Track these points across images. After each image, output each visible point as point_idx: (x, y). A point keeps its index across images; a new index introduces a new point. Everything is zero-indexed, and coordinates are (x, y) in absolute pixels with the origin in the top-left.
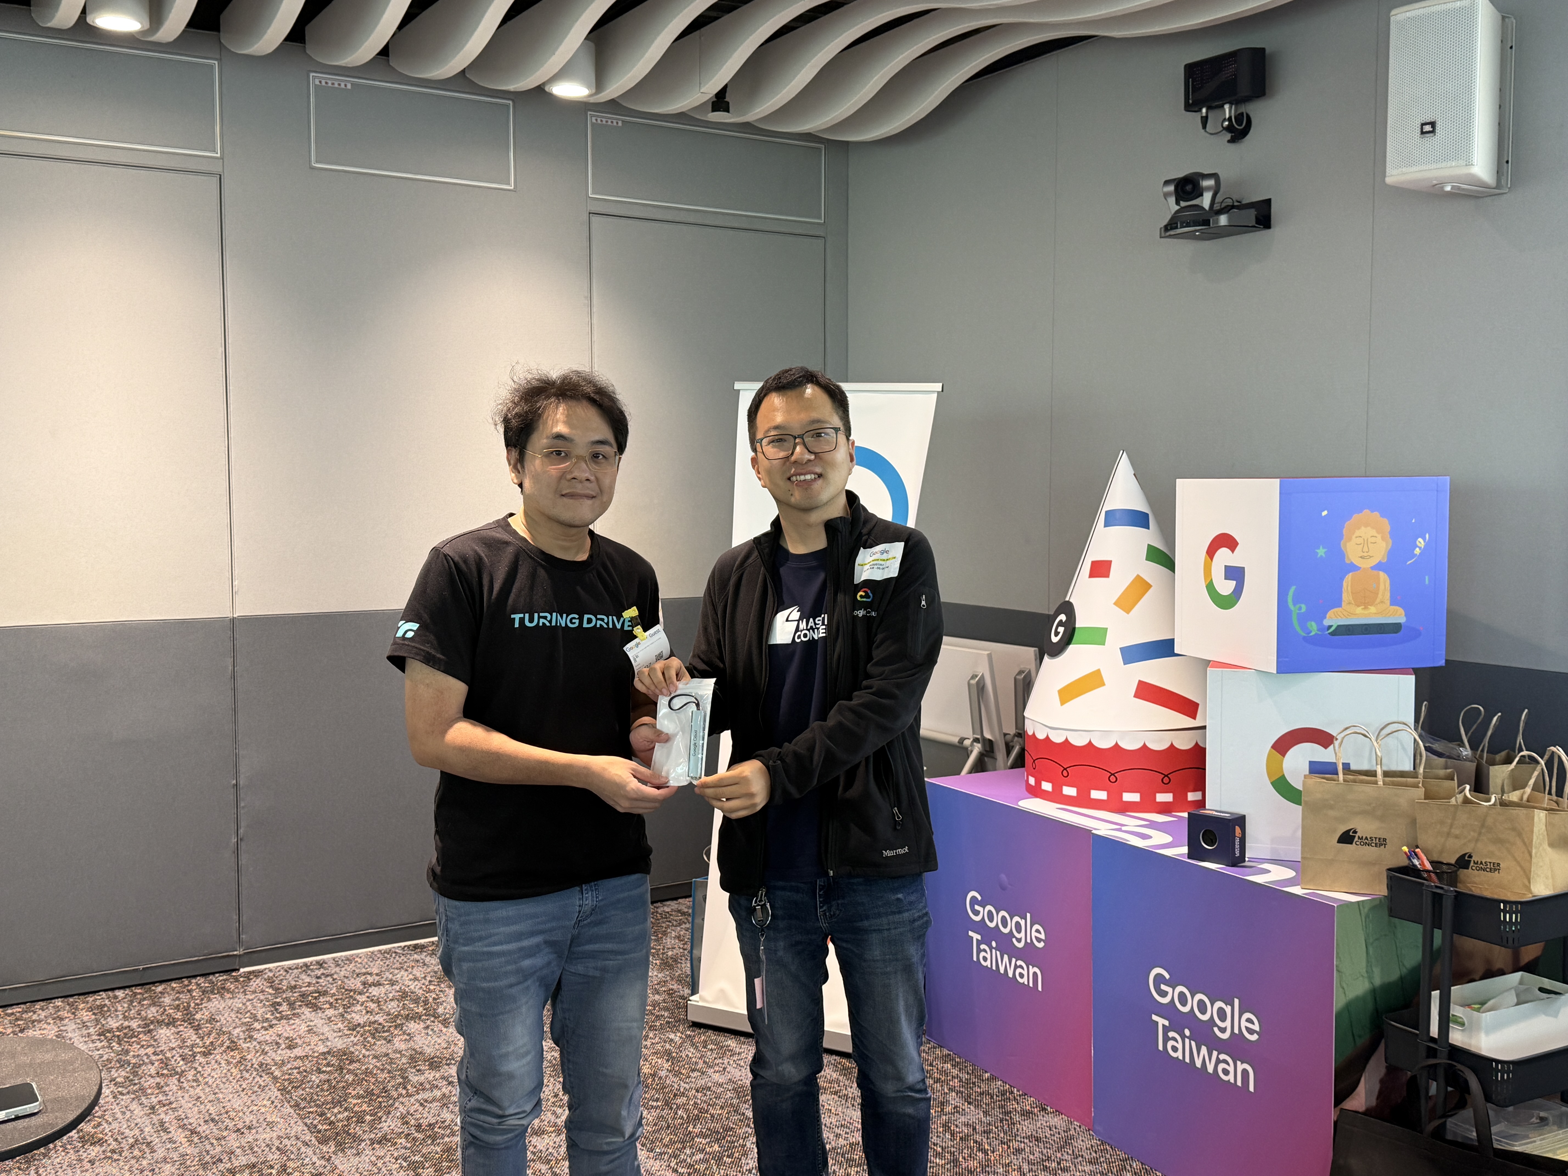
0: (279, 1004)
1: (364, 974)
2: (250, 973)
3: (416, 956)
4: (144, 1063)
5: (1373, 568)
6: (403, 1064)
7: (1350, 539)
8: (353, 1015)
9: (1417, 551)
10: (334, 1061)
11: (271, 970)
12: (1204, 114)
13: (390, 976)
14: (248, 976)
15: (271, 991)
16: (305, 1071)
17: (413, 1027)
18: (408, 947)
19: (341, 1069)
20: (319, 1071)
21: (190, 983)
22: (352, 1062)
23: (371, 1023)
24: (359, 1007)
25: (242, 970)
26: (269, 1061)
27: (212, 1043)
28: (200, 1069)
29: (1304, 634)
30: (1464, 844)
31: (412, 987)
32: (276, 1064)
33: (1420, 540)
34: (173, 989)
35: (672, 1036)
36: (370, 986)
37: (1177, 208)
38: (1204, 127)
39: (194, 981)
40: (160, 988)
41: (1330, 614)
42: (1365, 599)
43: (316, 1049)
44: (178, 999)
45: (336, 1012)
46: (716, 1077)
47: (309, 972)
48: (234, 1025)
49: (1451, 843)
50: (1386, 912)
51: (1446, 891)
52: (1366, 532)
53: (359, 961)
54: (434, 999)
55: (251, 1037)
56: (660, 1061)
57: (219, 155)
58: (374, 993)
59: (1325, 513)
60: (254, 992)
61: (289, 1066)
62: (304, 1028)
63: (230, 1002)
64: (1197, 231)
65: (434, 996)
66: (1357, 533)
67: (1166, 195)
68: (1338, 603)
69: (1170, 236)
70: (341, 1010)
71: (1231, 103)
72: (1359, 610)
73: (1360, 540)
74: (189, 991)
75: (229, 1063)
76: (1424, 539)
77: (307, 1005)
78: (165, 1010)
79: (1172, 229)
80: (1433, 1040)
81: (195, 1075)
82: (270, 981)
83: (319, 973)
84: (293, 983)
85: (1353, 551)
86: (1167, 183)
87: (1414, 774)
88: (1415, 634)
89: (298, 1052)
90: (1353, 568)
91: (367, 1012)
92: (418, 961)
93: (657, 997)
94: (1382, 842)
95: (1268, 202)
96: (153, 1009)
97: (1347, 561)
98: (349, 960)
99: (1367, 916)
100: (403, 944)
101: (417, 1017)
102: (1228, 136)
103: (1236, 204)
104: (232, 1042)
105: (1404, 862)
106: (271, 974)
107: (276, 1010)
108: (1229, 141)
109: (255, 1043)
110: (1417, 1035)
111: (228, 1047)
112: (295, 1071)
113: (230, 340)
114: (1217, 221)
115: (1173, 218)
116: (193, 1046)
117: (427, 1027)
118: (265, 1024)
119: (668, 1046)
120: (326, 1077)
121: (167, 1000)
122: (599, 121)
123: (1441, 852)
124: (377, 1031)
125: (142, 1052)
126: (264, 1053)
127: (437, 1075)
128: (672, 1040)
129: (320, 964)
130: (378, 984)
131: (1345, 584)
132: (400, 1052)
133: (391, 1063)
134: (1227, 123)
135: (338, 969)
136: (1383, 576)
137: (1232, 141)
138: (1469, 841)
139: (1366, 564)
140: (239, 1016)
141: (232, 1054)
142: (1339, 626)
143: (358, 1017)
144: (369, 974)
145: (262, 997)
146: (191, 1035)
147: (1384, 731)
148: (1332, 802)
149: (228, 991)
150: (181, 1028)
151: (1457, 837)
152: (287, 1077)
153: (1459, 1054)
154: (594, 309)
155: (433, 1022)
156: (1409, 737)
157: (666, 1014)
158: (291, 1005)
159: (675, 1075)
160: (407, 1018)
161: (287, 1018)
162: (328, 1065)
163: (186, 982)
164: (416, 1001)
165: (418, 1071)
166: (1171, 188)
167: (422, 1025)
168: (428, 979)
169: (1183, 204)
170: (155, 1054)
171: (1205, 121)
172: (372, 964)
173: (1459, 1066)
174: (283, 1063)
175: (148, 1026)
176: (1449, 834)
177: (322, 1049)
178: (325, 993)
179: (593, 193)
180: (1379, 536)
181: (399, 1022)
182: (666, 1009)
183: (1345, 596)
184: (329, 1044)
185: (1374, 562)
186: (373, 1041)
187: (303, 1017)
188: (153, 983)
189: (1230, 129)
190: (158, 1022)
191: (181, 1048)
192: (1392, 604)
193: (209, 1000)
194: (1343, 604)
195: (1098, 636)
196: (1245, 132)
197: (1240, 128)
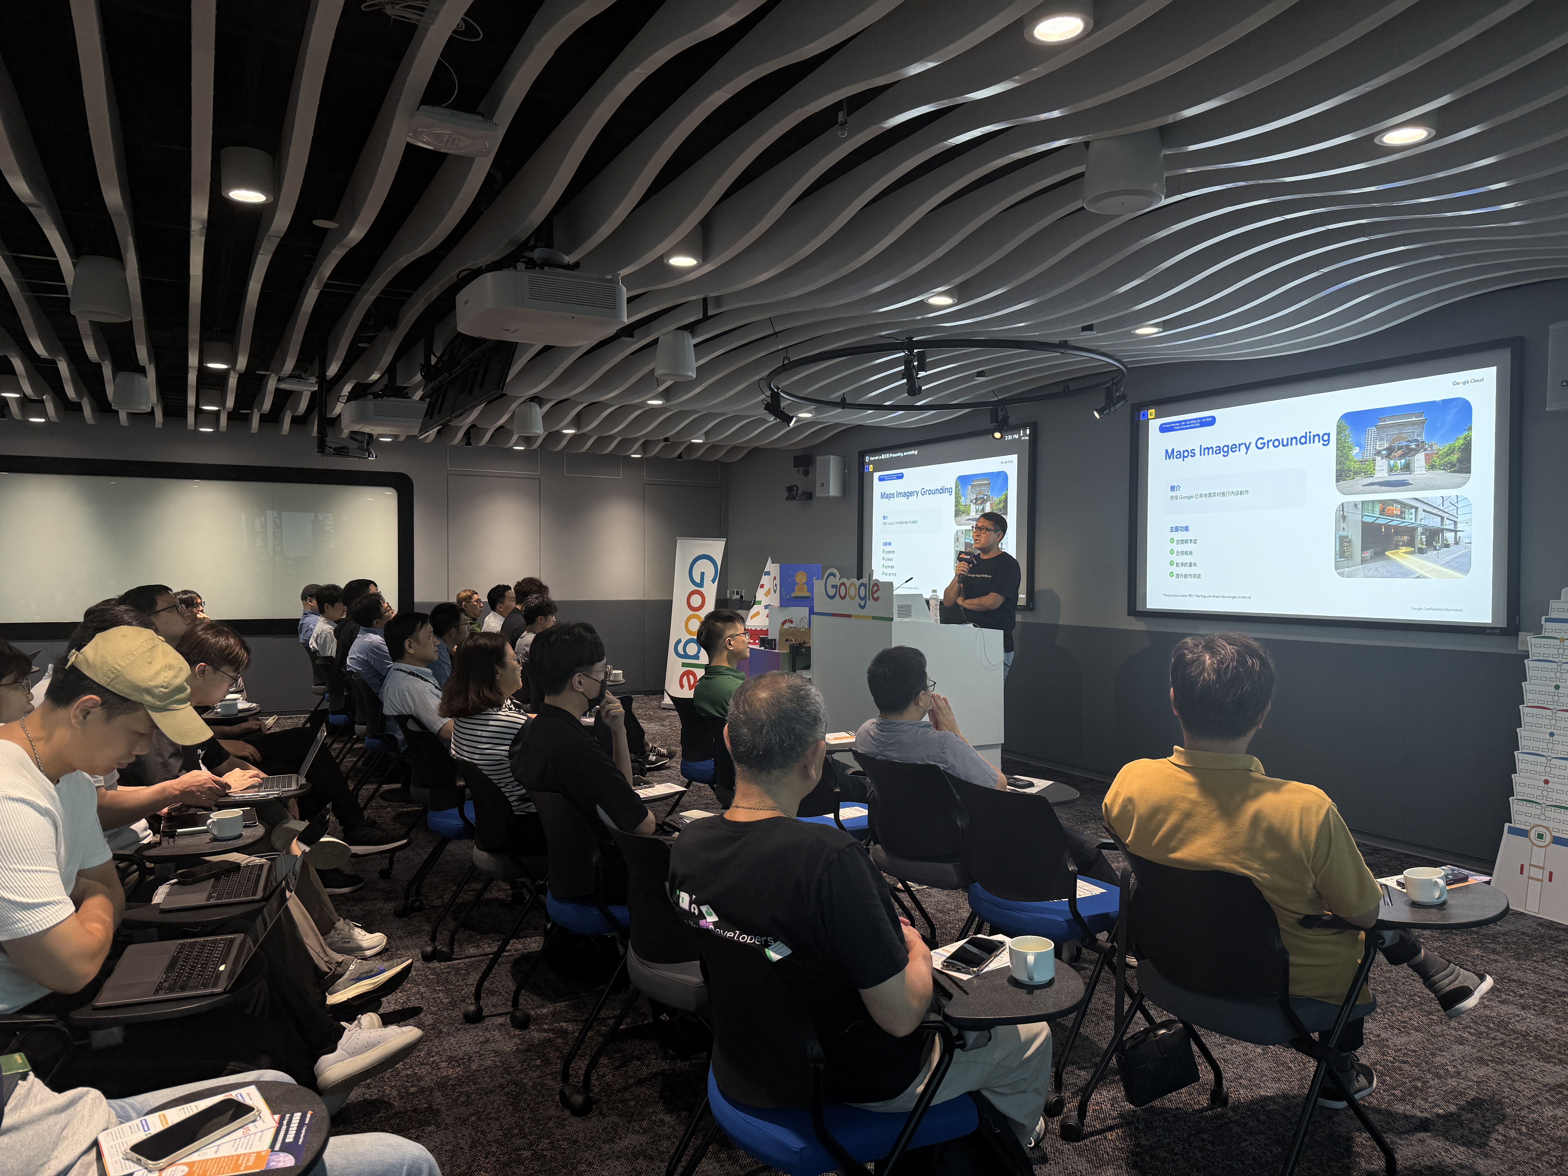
12: (798, 469)
33: (814, 578)
37: (788, 494)
42: (801, 590)
57: (539, 474)
59: (790, 570)
67: (786, 490)
69: (785, 502)
71: (804, 467)
79: (787, 498)
85: (797, 580)
86: (786, 487)
90: (798, 584)
102: (801, 475)
103: (804, 493)
114: (797, 497)
134: (802, 472)
137: (804, 476)
154: (646, 512)
169: (790, 492)
171: (798, 471)
179: (645, 478)
195: (760, 603)
196: (808, 474)
197: (806, 473)
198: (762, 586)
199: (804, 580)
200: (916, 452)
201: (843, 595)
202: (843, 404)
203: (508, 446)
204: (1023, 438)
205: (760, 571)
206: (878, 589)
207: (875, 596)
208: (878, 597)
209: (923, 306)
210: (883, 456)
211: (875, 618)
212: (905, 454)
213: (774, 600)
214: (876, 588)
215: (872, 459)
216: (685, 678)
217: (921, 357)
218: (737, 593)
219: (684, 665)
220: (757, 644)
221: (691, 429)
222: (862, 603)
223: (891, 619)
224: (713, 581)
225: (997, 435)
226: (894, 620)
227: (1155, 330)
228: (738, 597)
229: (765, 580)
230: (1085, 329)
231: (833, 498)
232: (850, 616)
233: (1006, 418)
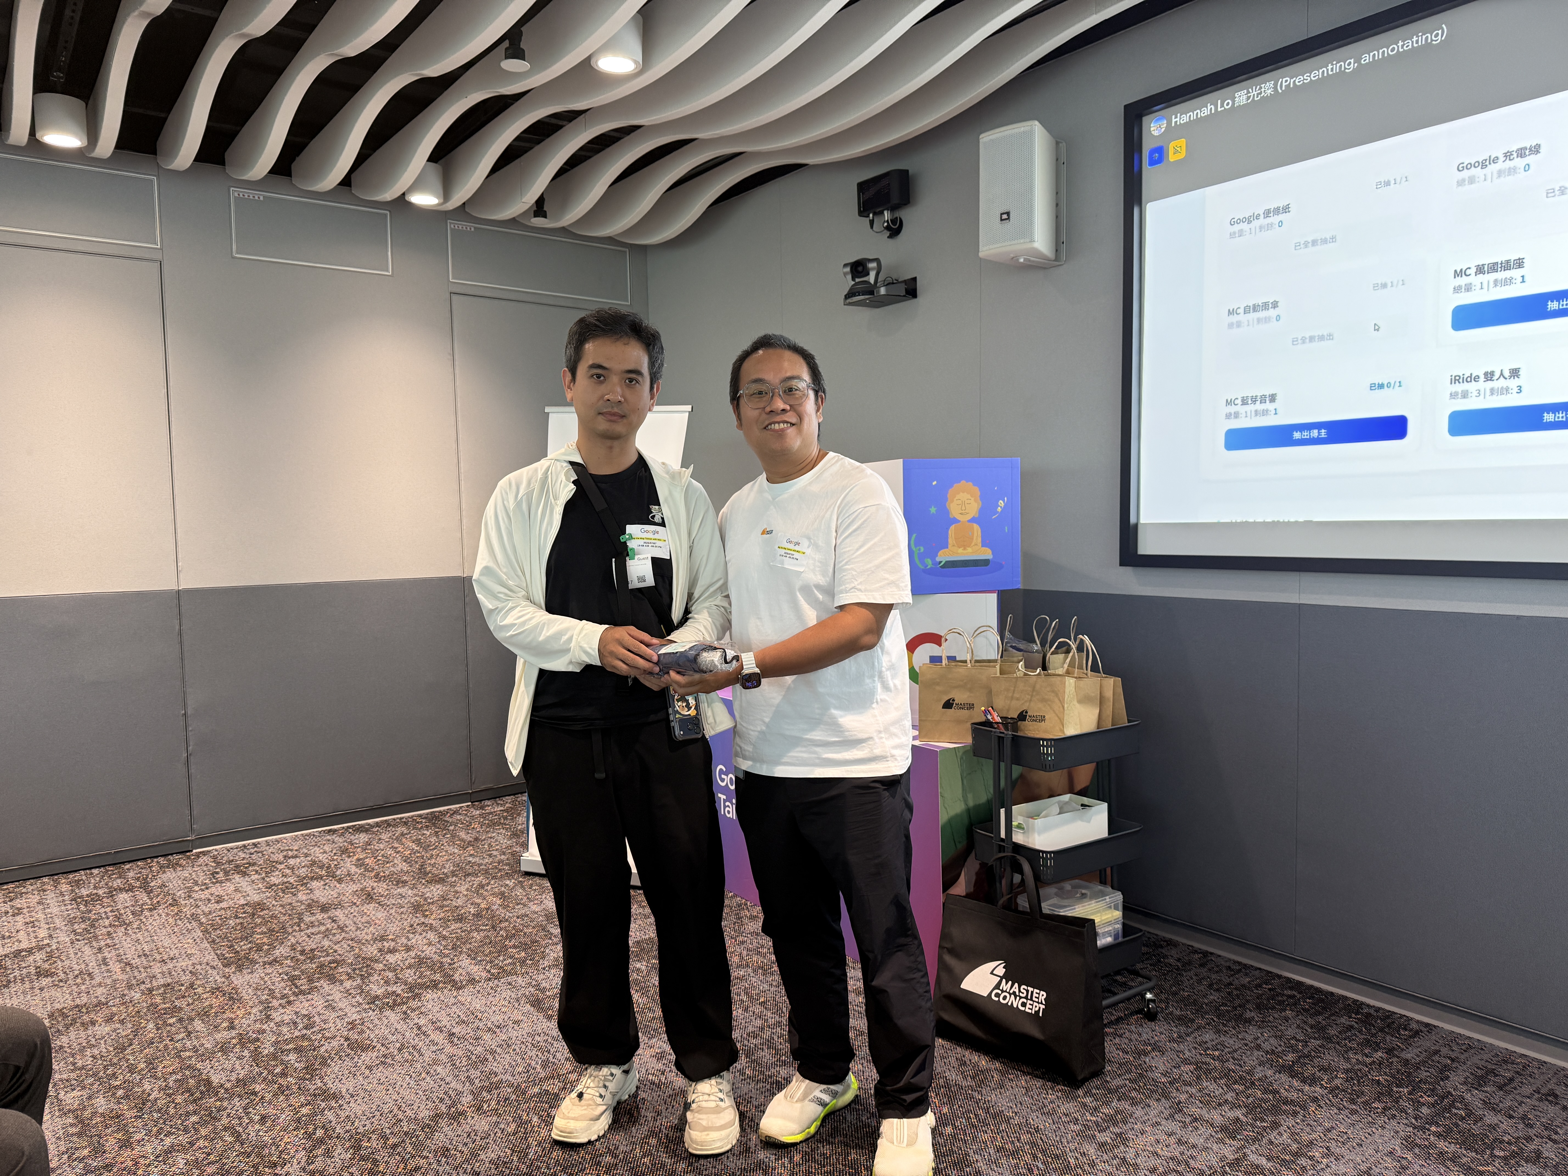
0: (217, 873)
1: (287, 850)
2: (200, 852)
3: (329, 837)
4: (102, 918)
5: (969, 521)
6: (302, 910)
7: (953, 501)
8: (272, 878)
9: (999, 509)
10: (250, 910)
11: (216, 850)
12: (871, 218)
13: (306, 851)
14: (198, 855)
15: (213, 864)
16: (225, 918)
17: (315, 884)
18: (324, 831)
19: (254, 914)
20: (236, 917)
21: (153, 861)
22: (263, 910)
23: (284, 883)
24: (277, 873)
25: (194, 851)
26: (199, 912)
27: (158, 902)
28: (144, 920)
29: (922, 567)
30: (1023, 704)
31: (321, 858)
32: (204, 914)
33: (1001, 501)
34: (138, 866)
35: (508, 882)
36: (289, 858)
37: (853, 283)
38: (872, 227)
39: (156, 860)
40: (128, 866)
41: (941, 553)
42: (964, 543)
43: (238, 902)
44: (140, 873)
45: (260, 877)
46: (535, 908)
47: (246, 850)
48: (179, 889)
49: (1014, 703)
50: (972, 754)
51: (1007, 735)
52: (963, 496)
53: (285, 841)
54: (336, 865)
55: (189, 896)
56: (494, 899)
57: (159, 247)
58: (291, 863)
59: (934, 483)
60: (199, 866)
61: (214, 915)
62: (232, 888)
63: (179, 873)
64: (867, 299)
65: (336, 863)
66: (958, 497)
67: (845, 274)
68: (946, 546)
69: (850, 304)
70: (264, 875)
71: (888, 210)
72: (960, 550)
73: (960, 502)
74: (149, 867)
75: (168, 914)
76: (1004, 501)
77: (238, 873)
78: (128, 881)
79: (849, 297)
80: (1002, 840)
81: (139, 925)
82: (215, 858)
83: (252, 851)
84: (231, 858)
85: (954, 509)
86: (845, 265)
87: (995, 661)
88: (1000, 566)
89: (224, 905)
90: (955, 521)
91: (283, 876)
92: (329, 840)
93: (503, 857)
94: (971, 706)
95: (915, 279)
96: (119, 881)
97: (951, 516)
98: (277, 841)
99: (961, 758)
100: (320, 829)
101: (321, 878)
102: (888, 233)
103: (895, 282)
104: (175, 900)
105: (983, 719)
106: (216, 853)
107: (214, 877)
108: (888, 237)
109: (191, 900)
110: (992, 837)
111: (170, 904)
112: (218, 918)
113: (171, 384)
114: (878, 292)
115: (850, 289)
116: (143, 905)
117: (326, 884)
118: (202, 887)
119: (503, 889)
120: (241, 921)
121: (131, 874)
122: (456, 227)
123: (1008, 711)
124: (287, 888)
125: (103, 910)
126: (197, 906)
127: (325, 916)
128: (507, 885)
129: (255, 845)
130: (296, 857)
131: (950, 532)
132: (301, 902)
133: (292, 909)
134: (886, 224)
135: (268, 847)
136: (976, 527)
137: (890, 237)
138: (1026, 702)
139: (964, 519)
140: (185, 882)
141: (172, 908)
142: (947, 562)
143: (275, 879)
144: (290, 850)
145: (205, 869)
146: (143, 897)
147: (978, 632)
148: (938, 680)
149: (180, 866)
150: (137, 893)
151: (1018, 699)
152: (210, 922)
153: (1019, 849)
154: (457, 363)
155: (331, 880)
156: (994, 637)
157: (507, 868)
158: (226, 873)
159: (504, 908)
160: (312, 879)
161: (221, 882)
162: (244, 913)
163: (149, 861)
164: (321, 867)
165: (311, 914)
166: (848, 269)
167: (322, 883)
168: (334, 852)
169: (857, 280)
170: (112, 911)
171: (872, 223)
172: (294, 844)
173: (1018, 857)
174: (210, 913)
175: (112, 893)
176: (1012, 698)
177: (242, 902)
178: (254, 864)
179: (453, 279)
180: (972, 499)
181: (305, 881)
182: (506, 864)
183: (951, 541)
184: (248, 898)
185: (969, 517)
186: (282, 895)
187: (233, 881)
188: (123, 863)
189: (888, 228)
190: (120, 889)
191: (133, 906)
192: (982, 546)
193: (164, 872)
194: (949, 546)
197: (895, 230)
215: (1185, 119)
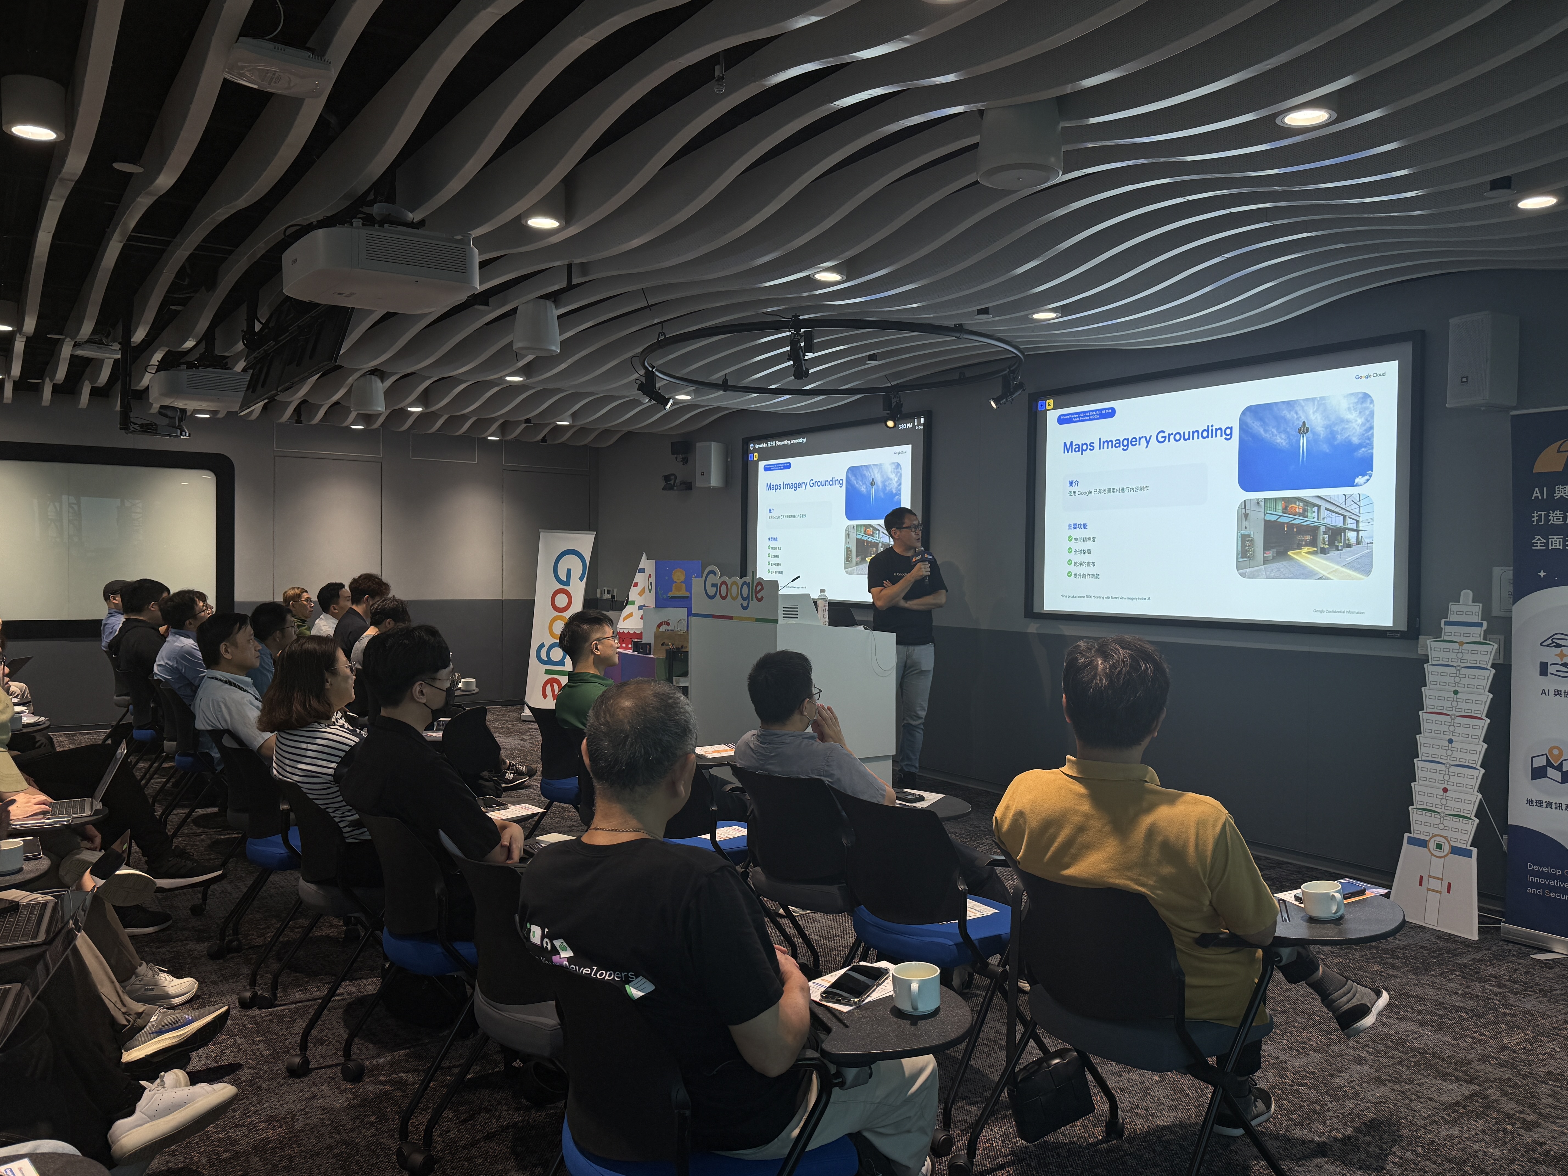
12: (676, 456)
29: (661, 598)
33: (693, 576)
37: (665, 484)
38: (676, 460)
57: (381, 456)
59: (667, 568)
67: (662, 480)
71: (682, 454)
79: (663, 488)
85: (675, 578)
86: (662, 476)
95: (691, 483)
102: (682, 462)
103: (683, 483)
114: (675, 488)
122: (502, 446)
123: (678, 645)
134: (680, 459)
137: (684, 464)
147: (680, 621)
154: (504, 505)
166: (664, 478)
169: (667, 482)
171: (676, 458)
179: (504, 463)
183: (673, 589)
195: (633, 603)
196: (687, 462)
197: (685, 461)
198: (636, 585)
199: (682, 578)
200: (804, 440)
201: (724, 595)
202: (725, 386)
203: (345, 424)
204: (917, 428)
205: (634, 569)
206: (762, 589)
207: (759, 596)
208: (762, 598)
209: (810, 282)
210: (769, 444)
211: (758, 620)
212: (793, 442)
213: (649, 600)
214: (759, 587)
215: (757, 446)
216: (549, 686)
217: (809, 337)
218: (609, 592)
219: (547, 672)
220: (630, 648)
221: (555, 410)
222: (745, 604)
223: (776, 621)
224: (581, 579)
225: (890, 424)
226: (779, 622)
227: (1053, 315)
228: (609, 596)
229: (639, 578)
230: (981, 312)
231: (715, 489)
232: (731, 618)
233: (899, 405)
